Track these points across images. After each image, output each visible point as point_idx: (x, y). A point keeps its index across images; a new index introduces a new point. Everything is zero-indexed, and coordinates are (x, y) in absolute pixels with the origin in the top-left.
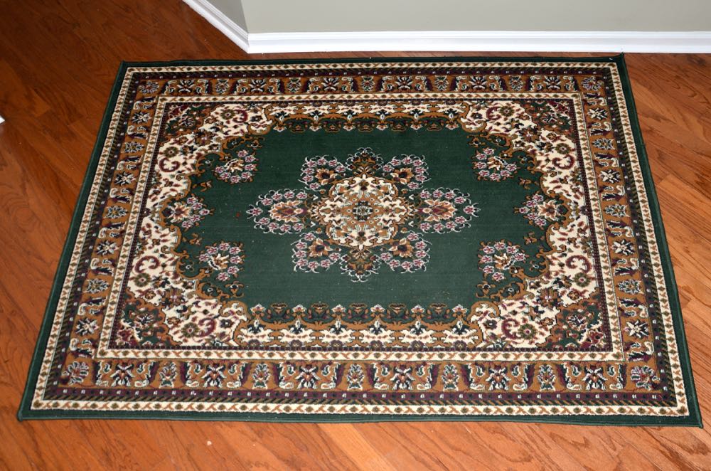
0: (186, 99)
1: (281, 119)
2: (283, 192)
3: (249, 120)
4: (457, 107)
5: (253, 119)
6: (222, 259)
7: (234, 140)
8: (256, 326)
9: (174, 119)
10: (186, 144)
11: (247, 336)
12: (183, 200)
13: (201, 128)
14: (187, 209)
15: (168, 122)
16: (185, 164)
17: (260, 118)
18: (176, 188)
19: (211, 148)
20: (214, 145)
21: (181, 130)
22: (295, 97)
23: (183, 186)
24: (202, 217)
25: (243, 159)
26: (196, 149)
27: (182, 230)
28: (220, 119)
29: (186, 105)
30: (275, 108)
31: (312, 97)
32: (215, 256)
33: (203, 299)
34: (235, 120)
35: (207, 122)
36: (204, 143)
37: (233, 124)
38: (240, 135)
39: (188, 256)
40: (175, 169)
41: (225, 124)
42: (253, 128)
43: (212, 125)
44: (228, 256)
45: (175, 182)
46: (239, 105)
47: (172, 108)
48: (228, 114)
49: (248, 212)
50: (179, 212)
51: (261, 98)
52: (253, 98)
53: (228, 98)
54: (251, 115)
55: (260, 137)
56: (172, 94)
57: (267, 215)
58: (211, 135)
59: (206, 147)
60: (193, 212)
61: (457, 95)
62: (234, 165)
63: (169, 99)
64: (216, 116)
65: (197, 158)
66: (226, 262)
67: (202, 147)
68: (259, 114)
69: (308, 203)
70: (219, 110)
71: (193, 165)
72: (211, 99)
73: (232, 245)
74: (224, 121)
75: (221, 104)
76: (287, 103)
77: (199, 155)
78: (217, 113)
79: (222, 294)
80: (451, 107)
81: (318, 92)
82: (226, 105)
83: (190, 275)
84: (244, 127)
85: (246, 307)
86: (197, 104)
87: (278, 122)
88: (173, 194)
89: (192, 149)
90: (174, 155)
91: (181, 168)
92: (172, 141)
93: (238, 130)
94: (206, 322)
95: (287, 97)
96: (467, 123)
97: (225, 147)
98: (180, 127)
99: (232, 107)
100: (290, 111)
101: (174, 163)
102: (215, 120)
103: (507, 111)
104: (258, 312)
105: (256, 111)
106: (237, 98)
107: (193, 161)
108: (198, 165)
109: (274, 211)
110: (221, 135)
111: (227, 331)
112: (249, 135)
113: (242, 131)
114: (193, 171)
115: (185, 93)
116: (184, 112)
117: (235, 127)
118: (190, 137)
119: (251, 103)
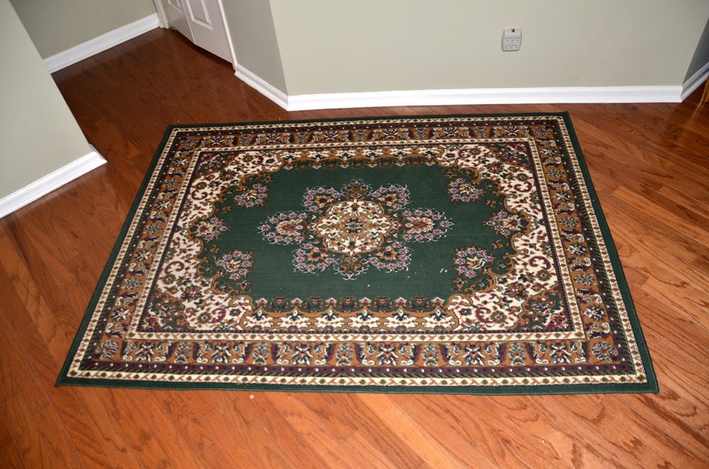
0: (217, 149)
1: (290, 161)
2: (287, 214)
3: (264, 162)
4: (434, 150)
5: (268, 161)
6: (235, 263)
7: (251, 176)
8: (259, 315)
9: (206, 162)
10: (213, 180)
11: (251, 322)
12: (208, 220)
13: (226, 169)
14: (210, 227)
15: (201, 165)
16: (211, 194)
17: (273, 160)
18: (202, 211)
19: (232, 182)
20: (235, 181)
21: (211, 170)
22: (302, 146)
23: (208, 209)
24: (221, 232)
25: (257, 190)
26: (220, 184)
27: (204, 242)
28: (242, 162)
29: (216, 153)
30: (285, 153)
31: (315, 145)
32: (229, 261)
33: (217, 294)
34: (253, 163)
35: (232, 164)
36: (227, 179)
37: (251, 165)
38: (257, 173)
39: (207, 261)
40: (203, 197)
41: (246, 165)
42: (267, 168)
43: (236, 166)
44: (240, 261)
45: (203, 207)
46: (258, 152)
47: (206, 155)
48: (248, 159)
49: (259, 228)
50: (204, 229)
51: (275, 146)
52: (268, 147)
53: (249, 148)
54: (266, 159)
55: (272, 174)
56: (206, 146)
57: (274, 230)
58: (233, 174)
59: (229, 182)
60: (214, 228)
61: (434, 141)
62: (249, 195)
63: (203, 149)
64: (238, 160)
65: (222, 190)
66: (238, 266)
67: (225, 182)
68: (272, 158)
69: (308, 221)
70: (241, 156)
71: (218, 195)
72: (236, 148)
73: (244, 253)
74: (245, 164)
75: (243, 151)
76: (294, 150)
77: (223, 188)
78: (240, 158)
79: (233, 290)
80: (429, 149)
81: (320, 142)
82: (247, 153)
83: (207, 275)
84: (260, 168)
85: (252, 300)
86: (225, 152)
87: (287, 163)
88: (200, 216)
89: (218, 184)
90: (203, 188)
91: (209, 197)
92: (203, 177)
93: (255, 169)
94: (217, 312)
95: (295, 146)
96: (443, 161)
97: (244, 182)
98: (210, 168)
99: (252, 153)
100: (297, 155)
101: (203, 193)
102: (237, 163)
103: (476, 151)
104: (262, 304)
105: (270, 156)
106: (255, 147)
107: (218, 192)
108: (221, 195)
109: (279, 228)
110: (241, 173)
111: (236, 318)
112: (264, 173)
113: (258, 170)
114: (217, 199)
115: (216, 145)
116: (214, 158)
117: (253, 167)
118: (217, 175)
119: (266, 150)
